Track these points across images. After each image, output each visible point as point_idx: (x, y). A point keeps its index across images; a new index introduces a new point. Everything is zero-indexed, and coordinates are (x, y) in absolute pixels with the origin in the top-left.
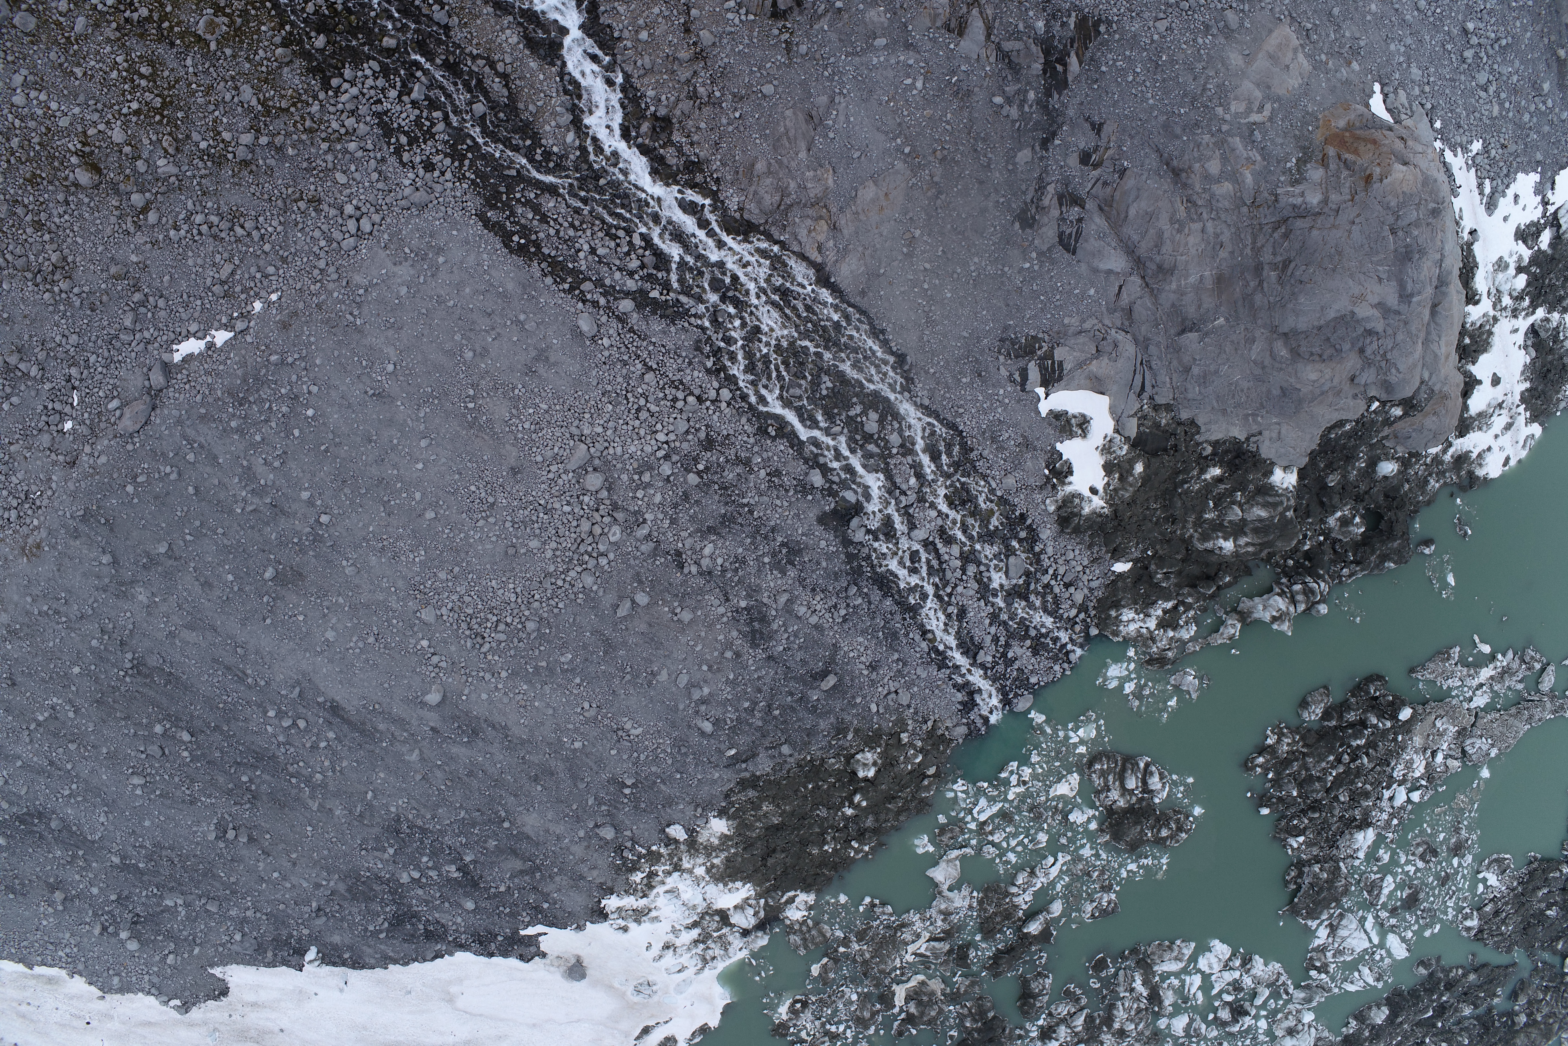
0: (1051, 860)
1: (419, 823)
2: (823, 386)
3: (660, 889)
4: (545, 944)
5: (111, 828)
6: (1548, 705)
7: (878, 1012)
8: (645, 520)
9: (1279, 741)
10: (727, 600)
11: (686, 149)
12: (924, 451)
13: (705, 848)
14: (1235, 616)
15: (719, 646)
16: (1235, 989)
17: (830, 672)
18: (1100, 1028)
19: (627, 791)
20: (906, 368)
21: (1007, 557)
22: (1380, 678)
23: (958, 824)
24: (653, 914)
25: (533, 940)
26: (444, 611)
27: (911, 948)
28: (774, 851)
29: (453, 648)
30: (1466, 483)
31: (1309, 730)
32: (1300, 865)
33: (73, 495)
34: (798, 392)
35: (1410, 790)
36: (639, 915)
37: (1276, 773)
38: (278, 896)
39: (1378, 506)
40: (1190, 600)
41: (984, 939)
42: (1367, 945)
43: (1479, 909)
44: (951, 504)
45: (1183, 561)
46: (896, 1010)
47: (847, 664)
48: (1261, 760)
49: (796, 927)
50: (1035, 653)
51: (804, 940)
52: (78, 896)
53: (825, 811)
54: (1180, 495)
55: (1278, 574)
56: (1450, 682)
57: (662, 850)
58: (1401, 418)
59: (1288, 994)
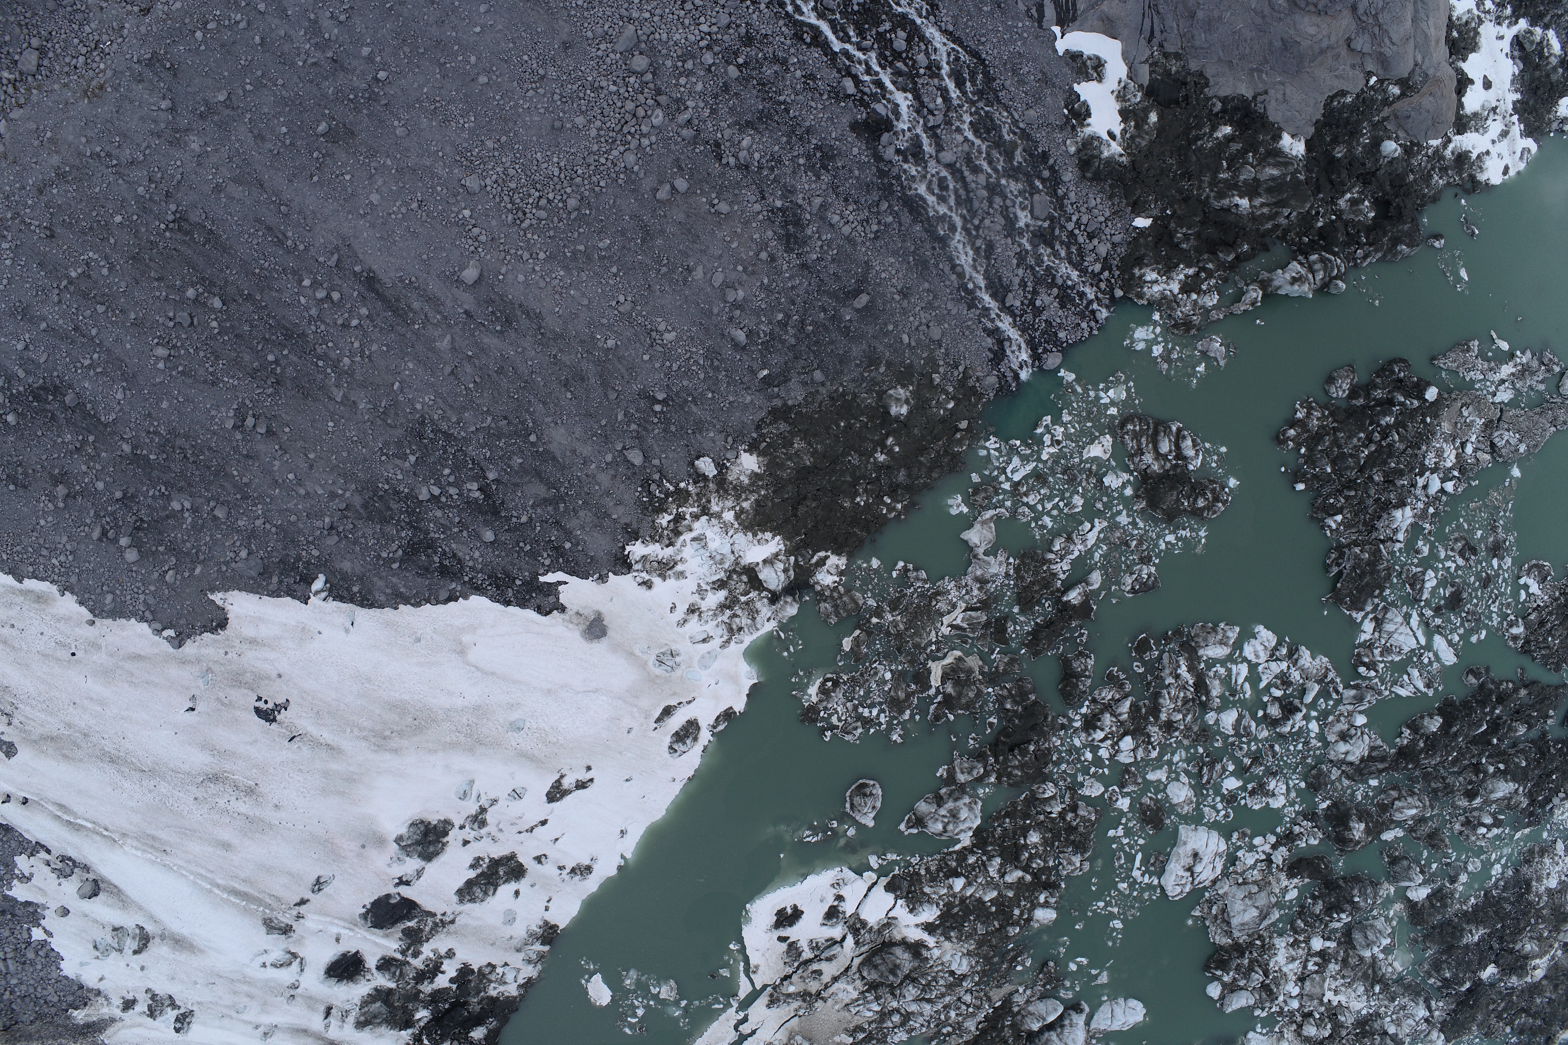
0: (1088, 526)
1: (444, 426)
2: (855, 2)
3: (687, 536)
4: (565, 596)
5: (127, 409)
7: (913, 693)
8: (687, 108)
9: (1309, 415)
10: (763, 198)
12: (949, 77)
13: (735, 488)
14: (1254, 285)
15: (754, 247)
16: (1283, 683)
17: (862, 292)
18: (1146, 719)
19: (658, 408)
21: (1031, 195)
22: (1403, 360)
23: (990, 484)
24: (679, 568)
25: (552, 589)
26: (488, 181)
27: (946, 620)
28: (805, 498)
29: (494, 223)
30: (1469, 186)
31: (1338, 408)
32: (1340, 549)
33: (143, 40)
34: (831, 5)
35: (1443, 481)
36: (665, 568)
37: (1307, 449)
38: (291, 505)
39: (1385, 194)
40: (1210, 266)
41: (1022, 612)
42: (1413, 645)
43: (1524, 618)
44: (976, 133)
45: (1202, 223)
46: (932, 692)
47: (879, 285)
48: (1292, 432)
49: (827, 594)
50: (1063, 306)
51: (836, 607)
52: (81, 493)
53: (856, 456)
54: (1194, 151)
55: (1294, 252)
56: (1472, 373)
57: (690, 488)
58: (1399, 98)
59: (1337, 692)
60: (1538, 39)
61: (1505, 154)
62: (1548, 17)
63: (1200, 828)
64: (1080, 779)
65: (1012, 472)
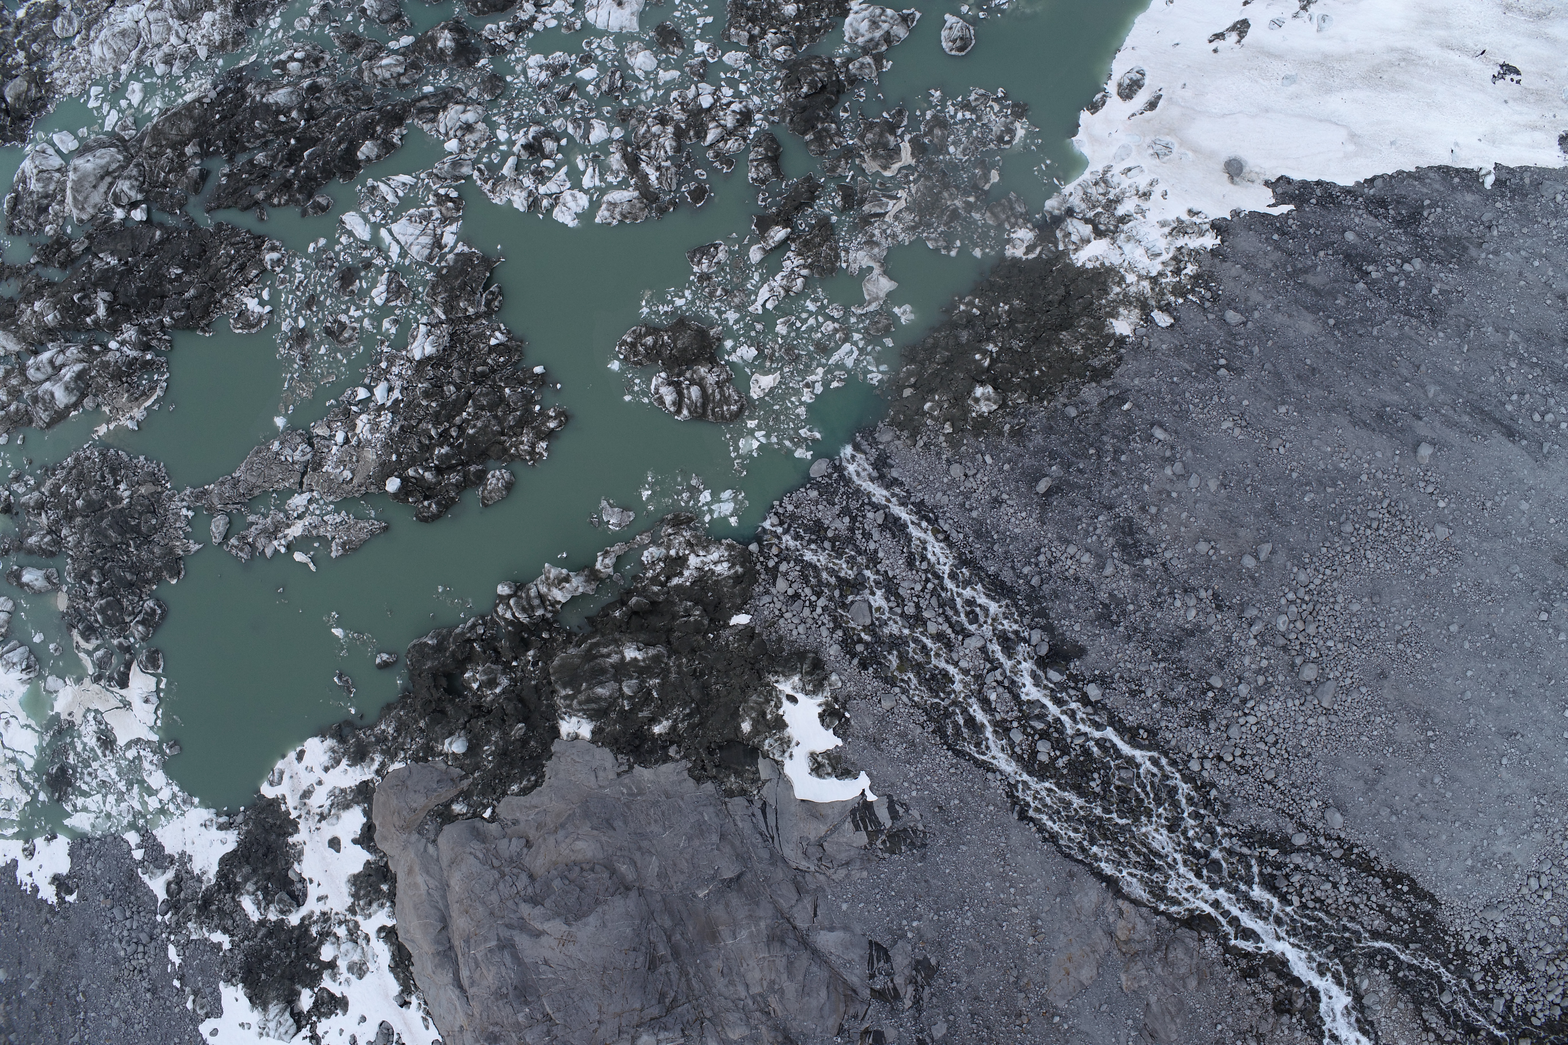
0: (769, 305)
1: (1414, 321)
2: (1098, 782)
3: (1166, 257)
4: (1268, 196)
6: (216, 501)
7: (926, 135)
8: (1256, 638)
9: (533, 446)
10: (1164, 565)
11: (1258, 988)
12: (983, 725)
13: (1131, 303)
14: (603, 576)
15: (1165, 518)
16: (541, 173)
17: (1043, 495)
18: (689, 126)
19: (1223, 361)
20: (1017, 808)
21: (873, 624)
22: (425, 520)
23: (871, 338)
24: (1167, 230)
25: (1281, 199)
26: (1428, 537)
27: (902, 204)
28: (1060, 303)
29: (1415, 501)
30: (346, 731)
31: (499, 458)
32: (490, 314)
34: (1124, 774)
35: (368, 400)
36: (1180, 229)
37: (531, 412)
38: (1529, 241)
39: (452, 701)
40: (656, 589)
41: (828, 218)
42: (395, 227)
43: (264, 271)
45: (670, 630)
46: (907, 137)
47: (1026, 505)
48: (552, 425)
49: (1021, 221)
50: (818, 523)
51: (1011, 209)
53: (1015, 347)
54: (693, 701)
55: (556, 621)
56: (338, 520)
57: (1172, 298)
58: (452, 801)
59: (479, 170)
60: (272, 908)
61: (303, 774)
62: (259, 935)
63: (617, 30)
64: (749, 67)
65: (852, 352)
